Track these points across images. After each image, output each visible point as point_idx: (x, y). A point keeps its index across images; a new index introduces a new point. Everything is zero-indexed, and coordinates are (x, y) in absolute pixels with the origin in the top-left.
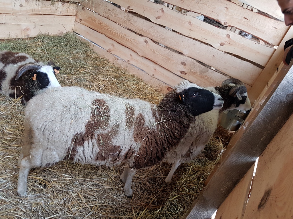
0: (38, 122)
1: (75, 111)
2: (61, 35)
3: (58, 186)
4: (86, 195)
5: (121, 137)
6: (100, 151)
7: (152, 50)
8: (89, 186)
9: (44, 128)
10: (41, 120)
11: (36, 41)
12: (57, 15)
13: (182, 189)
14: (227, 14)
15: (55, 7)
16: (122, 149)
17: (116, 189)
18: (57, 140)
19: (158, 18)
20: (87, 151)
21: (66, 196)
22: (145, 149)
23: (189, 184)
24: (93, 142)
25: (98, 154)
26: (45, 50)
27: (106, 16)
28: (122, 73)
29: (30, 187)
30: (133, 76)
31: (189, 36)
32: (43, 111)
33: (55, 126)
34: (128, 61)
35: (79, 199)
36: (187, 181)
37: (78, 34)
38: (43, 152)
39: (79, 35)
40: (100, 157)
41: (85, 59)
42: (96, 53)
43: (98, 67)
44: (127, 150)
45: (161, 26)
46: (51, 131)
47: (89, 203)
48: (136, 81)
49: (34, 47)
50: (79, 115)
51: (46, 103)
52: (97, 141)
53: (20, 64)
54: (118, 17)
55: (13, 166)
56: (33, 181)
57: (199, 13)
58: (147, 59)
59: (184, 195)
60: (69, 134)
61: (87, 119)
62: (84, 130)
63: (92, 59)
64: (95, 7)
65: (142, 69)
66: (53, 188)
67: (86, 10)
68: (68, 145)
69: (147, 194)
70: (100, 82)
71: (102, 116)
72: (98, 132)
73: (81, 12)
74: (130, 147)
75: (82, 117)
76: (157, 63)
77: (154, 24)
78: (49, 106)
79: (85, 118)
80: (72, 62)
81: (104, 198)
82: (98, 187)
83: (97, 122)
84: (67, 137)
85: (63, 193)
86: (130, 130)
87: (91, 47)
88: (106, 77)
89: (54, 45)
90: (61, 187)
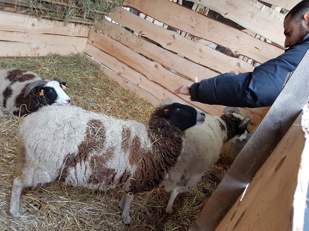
0: (30, 141)
1: (69, 131)
2: (71, 56)
3: (53, 208)
4: (82, 219)
5: (116, 160)
6: (93, 173)
7: (162, 75)
8: (86, 211)
9: (35, 147)
10: (34, 138)
11: (45, 61)
12: (69, 36)
13: (184, 220)
14: (238, 43)
15: (68, 28)
16: (116, 173)
17: (114, 216)
18: (49, 160)
19: (169, 44)
20: (80, 173)
21: (61, 219)
22: (141, 172)
23: (192, 215)
24: (86, 164)
25: (91, 177)
26: (54, 70)
27: (118, 40)
28: (131, 96)
29: (25, 208)
30: (142, 99)
31: (199, 63)
32: (37, 129)
33: (47, 145)
34: (138, 85)
35: (74, 224)
36: (190, 212)
37: (89, 55)
38: (35, 172)
39: (90, 57)
40: (93, 180)
41: (94, 81)
42: (105, 75)
43: (106, 89)
44: (122, 173)
45: (172, 52)
46: (43, 150)
47: (85, 228)
48: (144, 104)
49: (43, 66)
50: (72, 135)
51: (40, 121)
52: (90, 163)
53: (27, 82)
54: (130, 42)
55: (10, 185)
56: (28, 202)
57: (210, 41)
58: (156, 84)
59: (185, 226)
60: (60, 154)
61: (81, 140)
62: (76, 151)
63: (102, 81)
64: (108, 30)
65: (151, 93)
66: (49, 210)
67: (99, 33)
68: (59, 165)
69: (147, 223)
70: (107, 104)
71: (97, 136)
72: (92, 154)
73: (93, 34)
74: (126, 171)
75: (76, 137)
76: (166, 88)
77: (165, 50)
78: (42, 125)
79: (78, 138)
80: (80, 82)
81: (101, 225)
82: (95, 212)
83: (92, 143)
84: (58, 157)
85: (58, 216)
86: (125, 153)
87: (101, 69)
88: (114, 99)
89: (64, 65)
90: (56, 210)
